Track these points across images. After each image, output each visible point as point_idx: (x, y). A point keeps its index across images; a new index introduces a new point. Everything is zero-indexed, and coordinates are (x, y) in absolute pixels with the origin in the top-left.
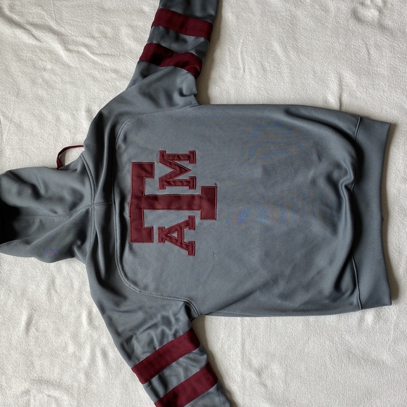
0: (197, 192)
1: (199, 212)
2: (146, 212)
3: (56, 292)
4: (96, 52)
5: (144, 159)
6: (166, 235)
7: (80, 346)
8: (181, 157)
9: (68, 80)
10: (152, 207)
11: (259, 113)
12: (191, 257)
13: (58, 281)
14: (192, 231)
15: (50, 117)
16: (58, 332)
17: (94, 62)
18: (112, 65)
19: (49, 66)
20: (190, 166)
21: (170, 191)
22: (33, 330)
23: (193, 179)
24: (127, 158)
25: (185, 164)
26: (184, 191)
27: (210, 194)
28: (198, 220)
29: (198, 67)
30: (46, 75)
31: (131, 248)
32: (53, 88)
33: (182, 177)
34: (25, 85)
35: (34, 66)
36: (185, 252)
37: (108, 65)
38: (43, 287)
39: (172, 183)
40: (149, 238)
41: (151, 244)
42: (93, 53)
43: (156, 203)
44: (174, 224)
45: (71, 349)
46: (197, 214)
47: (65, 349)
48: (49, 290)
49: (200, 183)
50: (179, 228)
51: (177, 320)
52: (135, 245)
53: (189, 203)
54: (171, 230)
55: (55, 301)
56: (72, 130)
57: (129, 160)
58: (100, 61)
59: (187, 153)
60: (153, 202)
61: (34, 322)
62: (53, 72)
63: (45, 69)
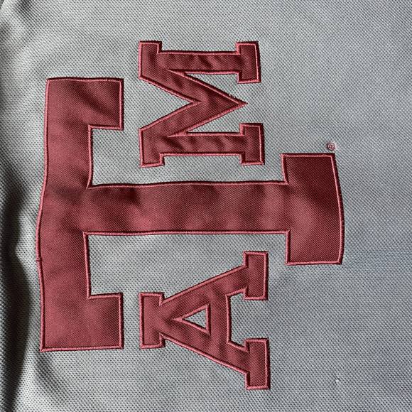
0: (271, 171)
1: (281, 238)
2: (99, 243)
5: (87, 68)
6: (167, 320)
10: (120, 227)
12: (258, 394)
14: (258, 304)
20: (240, 90)
21: (176, 169)
23: (256, 131)
24: (34, 63)
25: (225, 82)
27: (316, 179)
28: (277, 266)
31: (44, 371)
33: (217, 125)
36: (235, 378)
39: (183, 144)
40: (111, 334)
41: (115, 354)
43: (134, 210)
44: (196, 281)
46: (275, 245)
49: (277, 145)
50: (213, 295)
52: (61, 360)
57: (39, 70)
59: (232, 47)
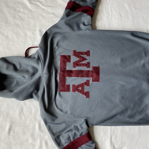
3: (24, 114)
4: (44, 5)
6: (76, 88)
7: (34, 139)
8: (83, 53)
9: (31, 17)
11: (119, 34)
13: (25, 110)
15: (22, 34)
16: (24, 133)
17: (43, 9)
18: (52, 11)
19: (22, 10)
22: (12, 132)
23: (89, 63)
24: (59, 53)
26: (85, 68)
27: (97, 70)
29: (92, 13)
30: (21, 14)
32: (24, 20)
34: (10, 19)
35: (15, 10)
37: (50, 11)
38: (17, 112)
39: (79, 65)
42: (43, 5)
45: (30, 141)
47: (27, 141)
48: (20, 113)
50: (82, 85)
51: (82, 128)
53: (87, 74)
54: (78, 86)
55: (23, 118)
56: (32, 40)
58: (46, 9)
60: (70, 73)
61: (12, 128)
62: (24, 13)
63: (20, 12)
